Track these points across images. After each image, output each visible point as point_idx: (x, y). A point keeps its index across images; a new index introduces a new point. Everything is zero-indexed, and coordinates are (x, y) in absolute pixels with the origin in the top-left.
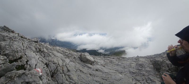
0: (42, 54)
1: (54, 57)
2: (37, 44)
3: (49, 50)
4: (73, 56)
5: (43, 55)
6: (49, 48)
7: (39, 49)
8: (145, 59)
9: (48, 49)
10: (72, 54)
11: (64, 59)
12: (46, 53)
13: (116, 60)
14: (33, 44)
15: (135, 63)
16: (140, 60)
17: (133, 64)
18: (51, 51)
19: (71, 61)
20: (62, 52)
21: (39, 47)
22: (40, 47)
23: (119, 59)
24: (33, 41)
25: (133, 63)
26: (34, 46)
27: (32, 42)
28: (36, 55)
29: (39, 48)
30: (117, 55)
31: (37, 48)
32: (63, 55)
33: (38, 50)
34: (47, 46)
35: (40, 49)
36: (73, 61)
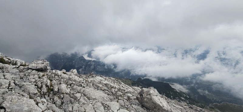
0: (56, 98)
1: (85, 102)
2: (43, 76)
3: (75, 87)
4: (126, 94)
5: (59, 102)
6: (75, 81)
7: (47, 86)
9: (72, 83)
10: (124, 90)
11: (108, 103)
12: (65, 95)
14: (32, 77)
18: (79, 88)
19: (122, 107)
20: (106, 88)
21: (49, 81)
22: (51, 81)
24: (33, 70)
26: (34, 80)
27: (29, 71)
28: (37, 104)
29: (49, 84)
31: (42, 86)
32: (106, 95)
33: (45, 89)
34: (71, 77)
35: (51, 85)
36: (126, 106)
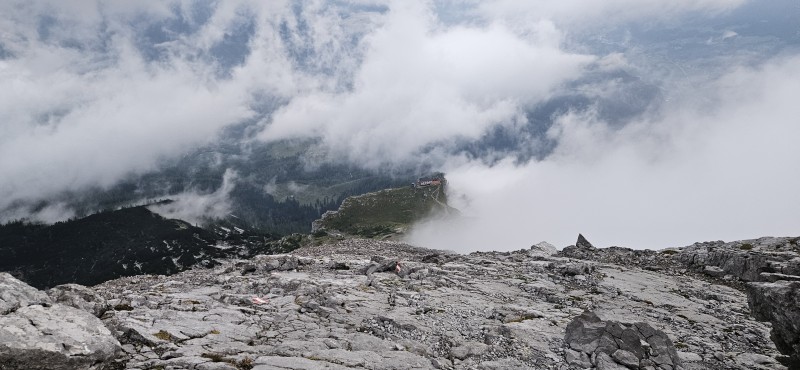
8: (673, 284)
13: (363, 278)
15: (558, 313)
16: (607, 282)
17: (526, 324)
23: (390, 269)
25: (530, 311)
30: (368, 234)
